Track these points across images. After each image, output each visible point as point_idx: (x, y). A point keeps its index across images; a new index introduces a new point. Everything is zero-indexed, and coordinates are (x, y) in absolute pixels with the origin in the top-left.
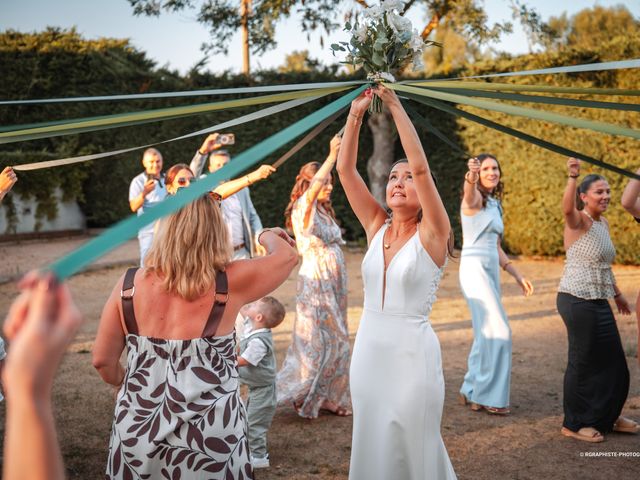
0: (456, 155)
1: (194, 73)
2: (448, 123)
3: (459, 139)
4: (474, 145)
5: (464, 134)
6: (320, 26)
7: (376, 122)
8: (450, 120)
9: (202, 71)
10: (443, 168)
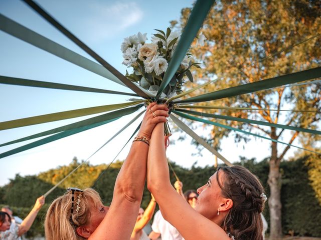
0: (309, 194)
1: (193, 167)
2: (305, 180)
3: (311, 187)
4: (318, 189)
5: (313, 184)
6: (242, 140)
7: (271, 182)
8: (306, 179)
9: (196, 166)
10: (304, 200)
